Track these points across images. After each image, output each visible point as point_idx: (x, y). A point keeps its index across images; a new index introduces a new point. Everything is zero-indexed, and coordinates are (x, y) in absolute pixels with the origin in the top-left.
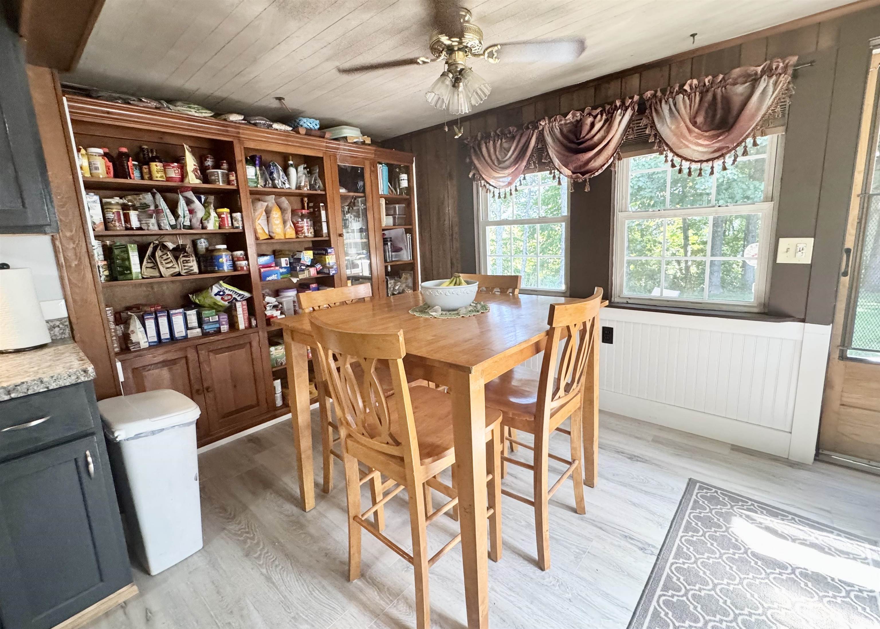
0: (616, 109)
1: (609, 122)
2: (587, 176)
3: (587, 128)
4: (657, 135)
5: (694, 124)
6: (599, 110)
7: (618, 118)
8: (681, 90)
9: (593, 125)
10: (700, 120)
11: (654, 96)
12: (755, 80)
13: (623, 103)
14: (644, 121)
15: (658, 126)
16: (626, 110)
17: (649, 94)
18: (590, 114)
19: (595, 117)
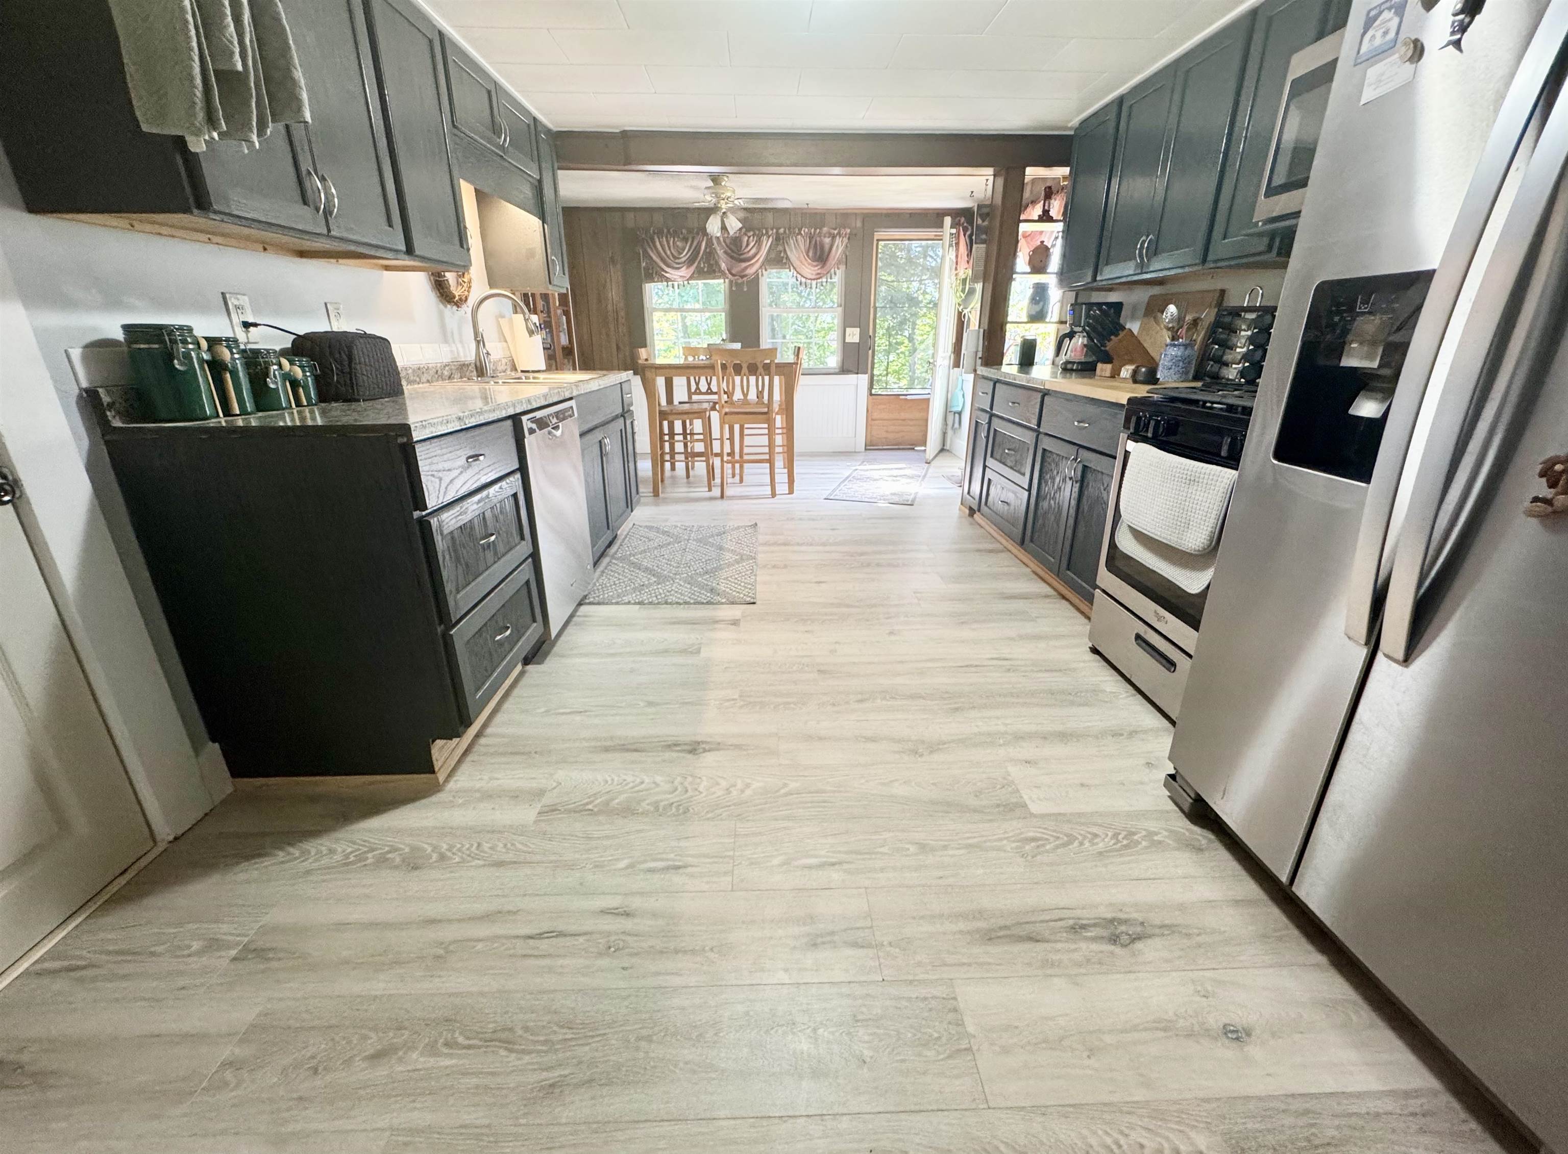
0: (763, 235)
1: (759, 242)
2: (745, 279)
3: (744, 244)
4: (787, 258)
5: (808, 256)
6: (751, 233)
7: (765, 242)
8: (800, 233)
9: (748, 245)
10: (811, 254)
11: (785, 232)
12: (834, 237)
13: (767, 232)
14: (780, 248)
15: (789, 253)
16: (769, 237)
17: (782, 231)
18: (745, 234)
19: (749, 237)
